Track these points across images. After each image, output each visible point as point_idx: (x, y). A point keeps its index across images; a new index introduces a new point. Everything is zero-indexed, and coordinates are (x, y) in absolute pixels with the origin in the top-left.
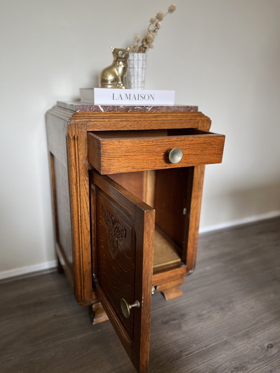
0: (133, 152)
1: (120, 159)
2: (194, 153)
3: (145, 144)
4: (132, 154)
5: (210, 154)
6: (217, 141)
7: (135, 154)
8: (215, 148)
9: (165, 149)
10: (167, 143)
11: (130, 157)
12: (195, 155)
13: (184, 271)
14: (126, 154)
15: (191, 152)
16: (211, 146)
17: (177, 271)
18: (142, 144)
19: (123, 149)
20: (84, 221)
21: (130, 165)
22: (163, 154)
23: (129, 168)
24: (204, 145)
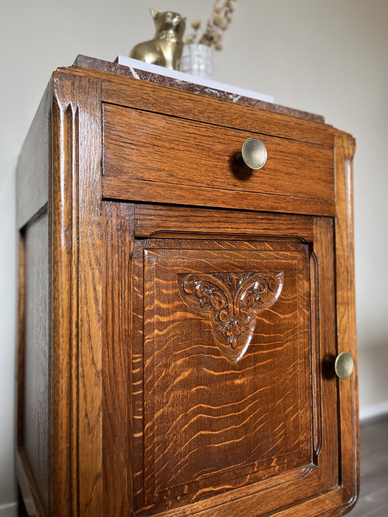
0: (171, 141)
1: (142, 149)
2: (285, 169)
3: (191, 130)
4: (166, 144)
5: (312, 178)
6: (320, 155)
7: (172, 146)
8: (318, 167)
9: (232, 148)
10: (234, 138)
11: (164, 150)
12: (287, 174)
13: (338, 499)
14: (156, 142)
15: (279, 167)
16: (312, 164)
17: (323, 501)
18: (186, 130)
19: (150, 131)
20: (85, 339)
21: (164, 166)
22: (227, 158)
23: (163, 174)
24: (300, 159)
